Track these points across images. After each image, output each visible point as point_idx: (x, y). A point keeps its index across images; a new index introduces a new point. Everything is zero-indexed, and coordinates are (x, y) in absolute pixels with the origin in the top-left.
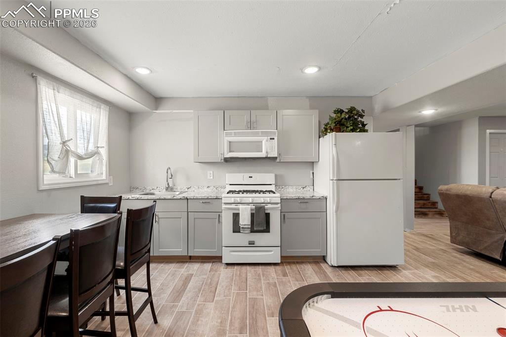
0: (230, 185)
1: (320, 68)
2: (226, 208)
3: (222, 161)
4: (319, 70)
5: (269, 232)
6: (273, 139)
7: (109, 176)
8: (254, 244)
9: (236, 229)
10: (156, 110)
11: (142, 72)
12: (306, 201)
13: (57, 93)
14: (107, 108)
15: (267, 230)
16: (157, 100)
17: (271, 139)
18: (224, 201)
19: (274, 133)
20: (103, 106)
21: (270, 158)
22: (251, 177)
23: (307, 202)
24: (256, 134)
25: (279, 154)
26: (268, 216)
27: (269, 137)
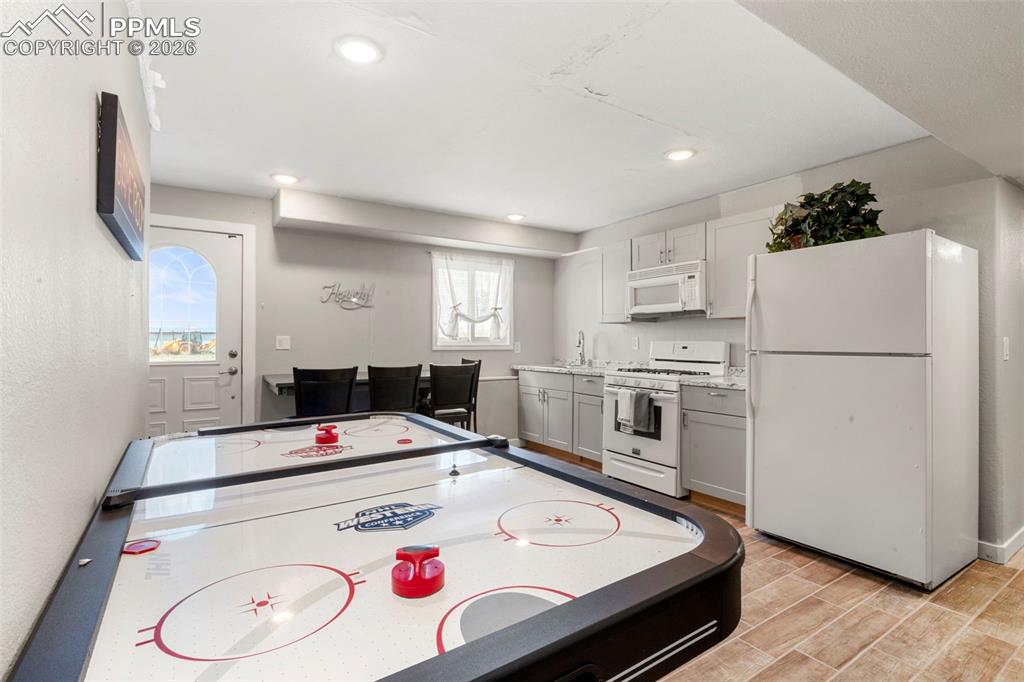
0: (657, 360)
1: (695, 152)
2: (607, 391)
3: (629, 320)
4: (693, 156)
5: (659, 439)
6: (693, 277)
7: (515, 341)
8: (638, 454)
9: (618, 426)
10: (577, 250)
11: (516, 218)
12: (722, 392)
13: (449, 261)
14: (512, 262)
15: (656, 435)
16: (576, 237)
17: (690, 277)
18: (607, 380)
19: (695, 267)
20: (504, 262)
21: (690, 312)
22: (686, 348)
23: (724, 396)
24: (669, 272)
25: (710, 304)
26: (658, 411)
27: (687, 276)
